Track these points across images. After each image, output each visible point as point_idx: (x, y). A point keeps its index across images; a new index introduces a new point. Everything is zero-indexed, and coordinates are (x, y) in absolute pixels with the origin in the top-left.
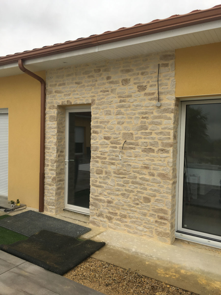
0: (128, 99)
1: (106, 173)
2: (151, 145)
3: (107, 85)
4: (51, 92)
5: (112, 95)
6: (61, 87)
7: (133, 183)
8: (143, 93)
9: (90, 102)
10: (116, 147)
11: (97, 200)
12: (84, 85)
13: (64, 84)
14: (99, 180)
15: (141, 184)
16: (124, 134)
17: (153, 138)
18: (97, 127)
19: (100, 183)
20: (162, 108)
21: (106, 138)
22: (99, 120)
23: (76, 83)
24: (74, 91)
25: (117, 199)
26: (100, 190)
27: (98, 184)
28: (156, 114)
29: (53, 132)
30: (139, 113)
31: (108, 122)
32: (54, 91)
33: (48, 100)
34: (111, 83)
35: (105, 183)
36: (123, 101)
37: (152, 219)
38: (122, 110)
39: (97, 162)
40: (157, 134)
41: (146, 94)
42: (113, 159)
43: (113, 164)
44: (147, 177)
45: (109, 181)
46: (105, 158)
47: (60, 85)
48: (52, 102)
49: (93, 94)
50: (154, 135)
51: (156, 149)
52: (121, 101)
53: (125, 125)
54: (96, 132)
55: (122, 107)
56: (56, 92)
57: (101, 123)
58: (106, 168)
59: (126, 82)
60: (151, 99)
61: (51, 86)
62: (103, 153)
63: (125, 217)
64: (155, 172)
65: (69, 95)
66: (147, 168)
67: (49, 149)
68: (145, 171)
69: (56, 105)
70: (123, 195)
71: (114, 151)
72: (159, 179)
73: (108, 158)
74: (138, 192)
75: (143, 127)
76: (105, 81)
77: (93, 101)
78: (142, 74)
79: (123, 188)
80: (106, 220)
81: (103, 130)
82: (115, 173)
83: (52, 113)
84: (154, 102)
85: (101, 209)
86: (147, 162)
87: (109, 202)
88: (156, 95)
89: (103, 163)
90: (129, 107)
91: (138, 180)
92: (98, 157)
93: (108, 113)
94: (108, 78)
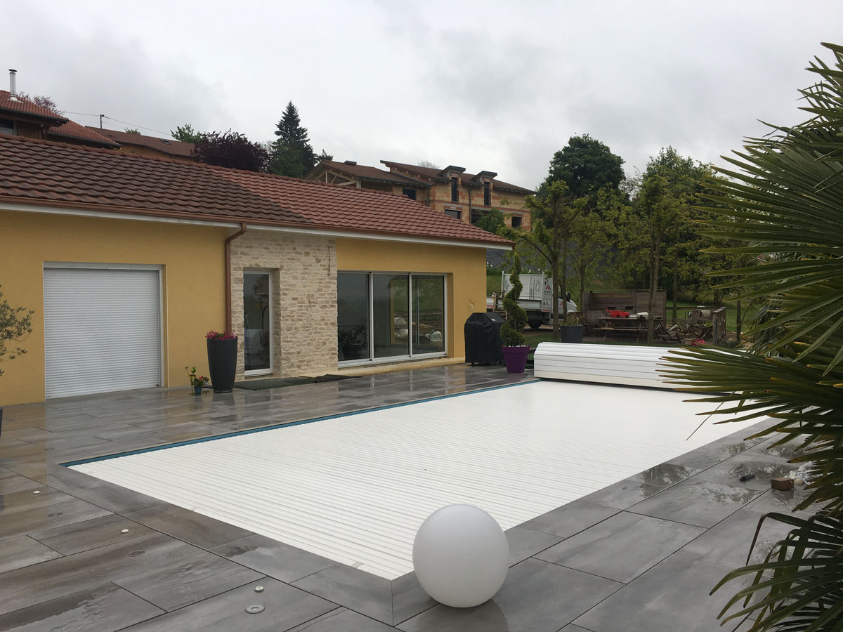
0: (310, 268)
1: (295, 328)
2: (326, 302)
3: (293, 254)
4: (236, 253)
5: (298, 263)
6: (247, 249)
7: (315, 333)
8: (319, 264)
9: (279, 267)
10: (302, 306)
11: (289, 353)
12: (272, 252)
13: (252, 247)
14: (290, 336)
15: (320, 333)
16: (308, 295)
17: (326, 298)
18: (287, 289)
19: (290, 338)
20: (331, 276)
21: (294, 299)
22: (287, 284)
23: (265, 248)
24: (263, 255)
25: (304, 349)
26: (290, 344)
27: (289, 339)
28: (327, 280)
29: (239, 294)
30: (317, 279)
31: (295, 285)
32: (239, 252)
33: (233, 260)
34: (298, 253)
35: (295, 338)
36: (307, 269)
37: (328, 357)
38: (306, 276)
39: (287, 320)
40: (328, 294)
41: (321, 265)
42: (300, 316)
43: (301, 320)
44: (324, 327)
45: (298, 335)
46: (294, 316)
47: (247, 247)
48: (238, 264)
49: (281, 261)
50: (326, 296)
51: (328, 306)
52: (304, 269)
53: (308, 288)
54: (285, 294)
55: (306, 273)
56: (242, 253)
57: (289, 286)
58: (295, 324)
59: (307, 254)
60: (324, 269)
61: (236, 246)
62: (292, 312)
63: (310, 361)
64: (329, 322)
65: (258, 258)
66: (323, 320)
67: (236, 313)
68: (322, 322)
69: (242, 267)
70: (309, 344)
71: (301, 310)
72: (331, 327)
73: (296, 316)
74: (319, 339)
75: (320, 290)
76: (292, 251)
77: (282, 266)
78: (318, 250)
79: (309, 338)
80: (296, 369)
81: (291, 292)
82: (302, 327)
83: (237, 274)
84: (326, 272)
85: (292, 361)
86: (324, 315)
87: (299, 353)
88: (327, 267)
89: (293, 320)
90: (311, 273)
91: (318, 330)
92: (288, 316)
93: (295, 278)
94: (295, 249)
